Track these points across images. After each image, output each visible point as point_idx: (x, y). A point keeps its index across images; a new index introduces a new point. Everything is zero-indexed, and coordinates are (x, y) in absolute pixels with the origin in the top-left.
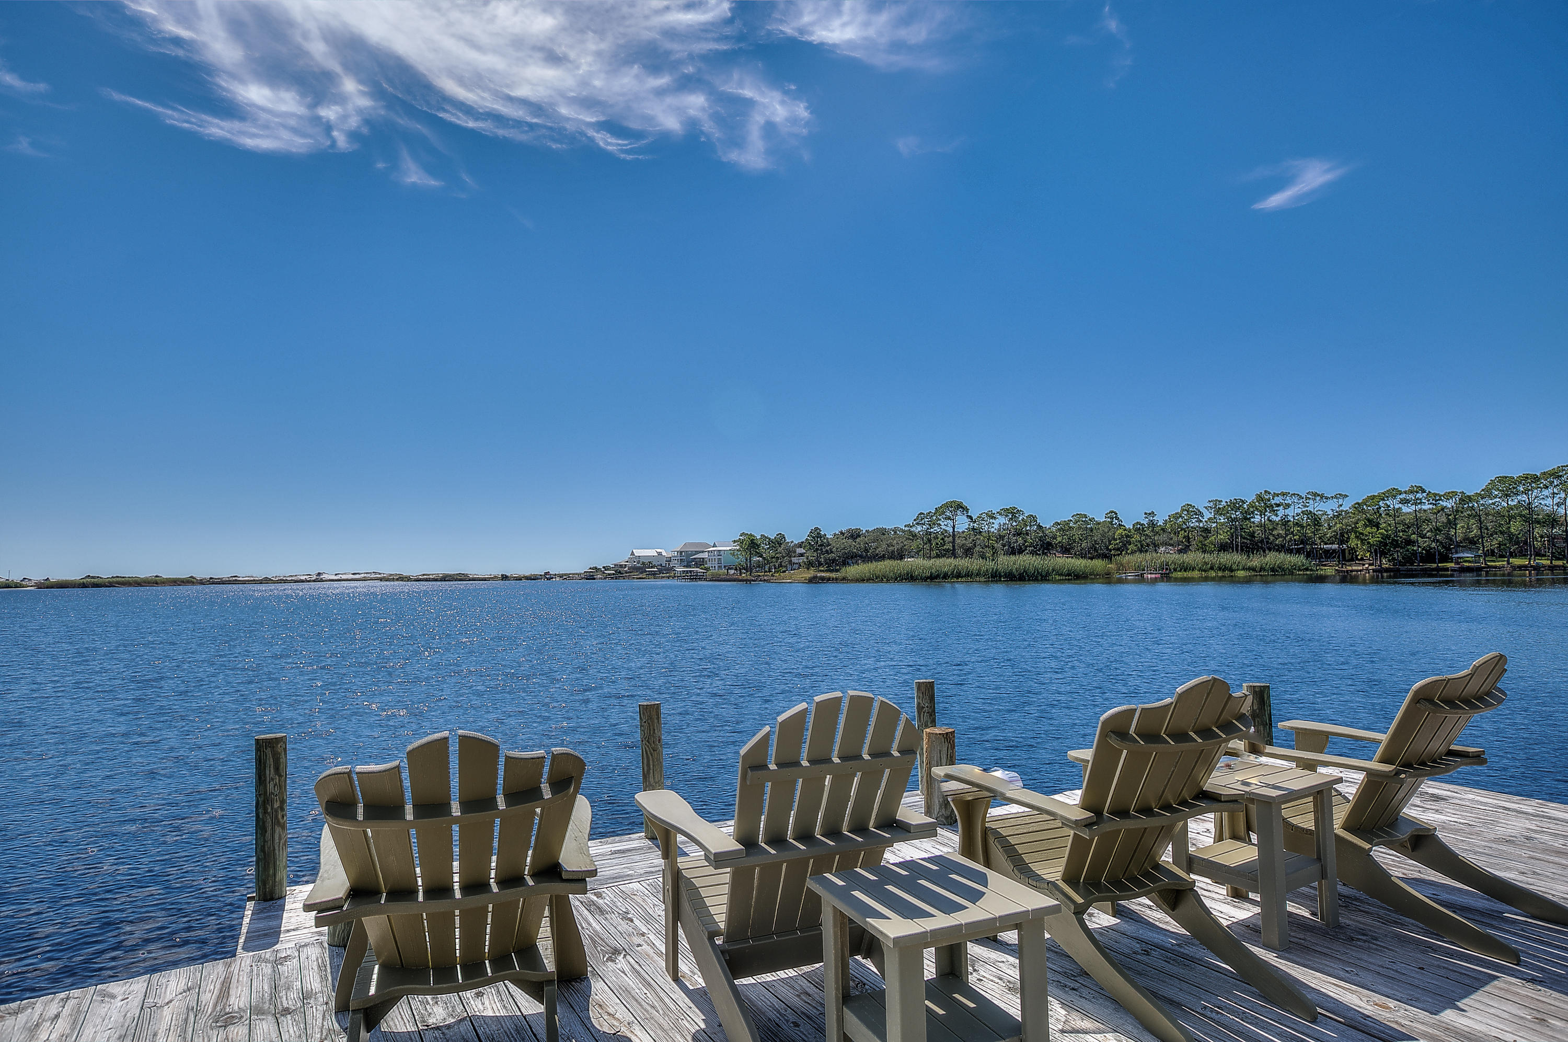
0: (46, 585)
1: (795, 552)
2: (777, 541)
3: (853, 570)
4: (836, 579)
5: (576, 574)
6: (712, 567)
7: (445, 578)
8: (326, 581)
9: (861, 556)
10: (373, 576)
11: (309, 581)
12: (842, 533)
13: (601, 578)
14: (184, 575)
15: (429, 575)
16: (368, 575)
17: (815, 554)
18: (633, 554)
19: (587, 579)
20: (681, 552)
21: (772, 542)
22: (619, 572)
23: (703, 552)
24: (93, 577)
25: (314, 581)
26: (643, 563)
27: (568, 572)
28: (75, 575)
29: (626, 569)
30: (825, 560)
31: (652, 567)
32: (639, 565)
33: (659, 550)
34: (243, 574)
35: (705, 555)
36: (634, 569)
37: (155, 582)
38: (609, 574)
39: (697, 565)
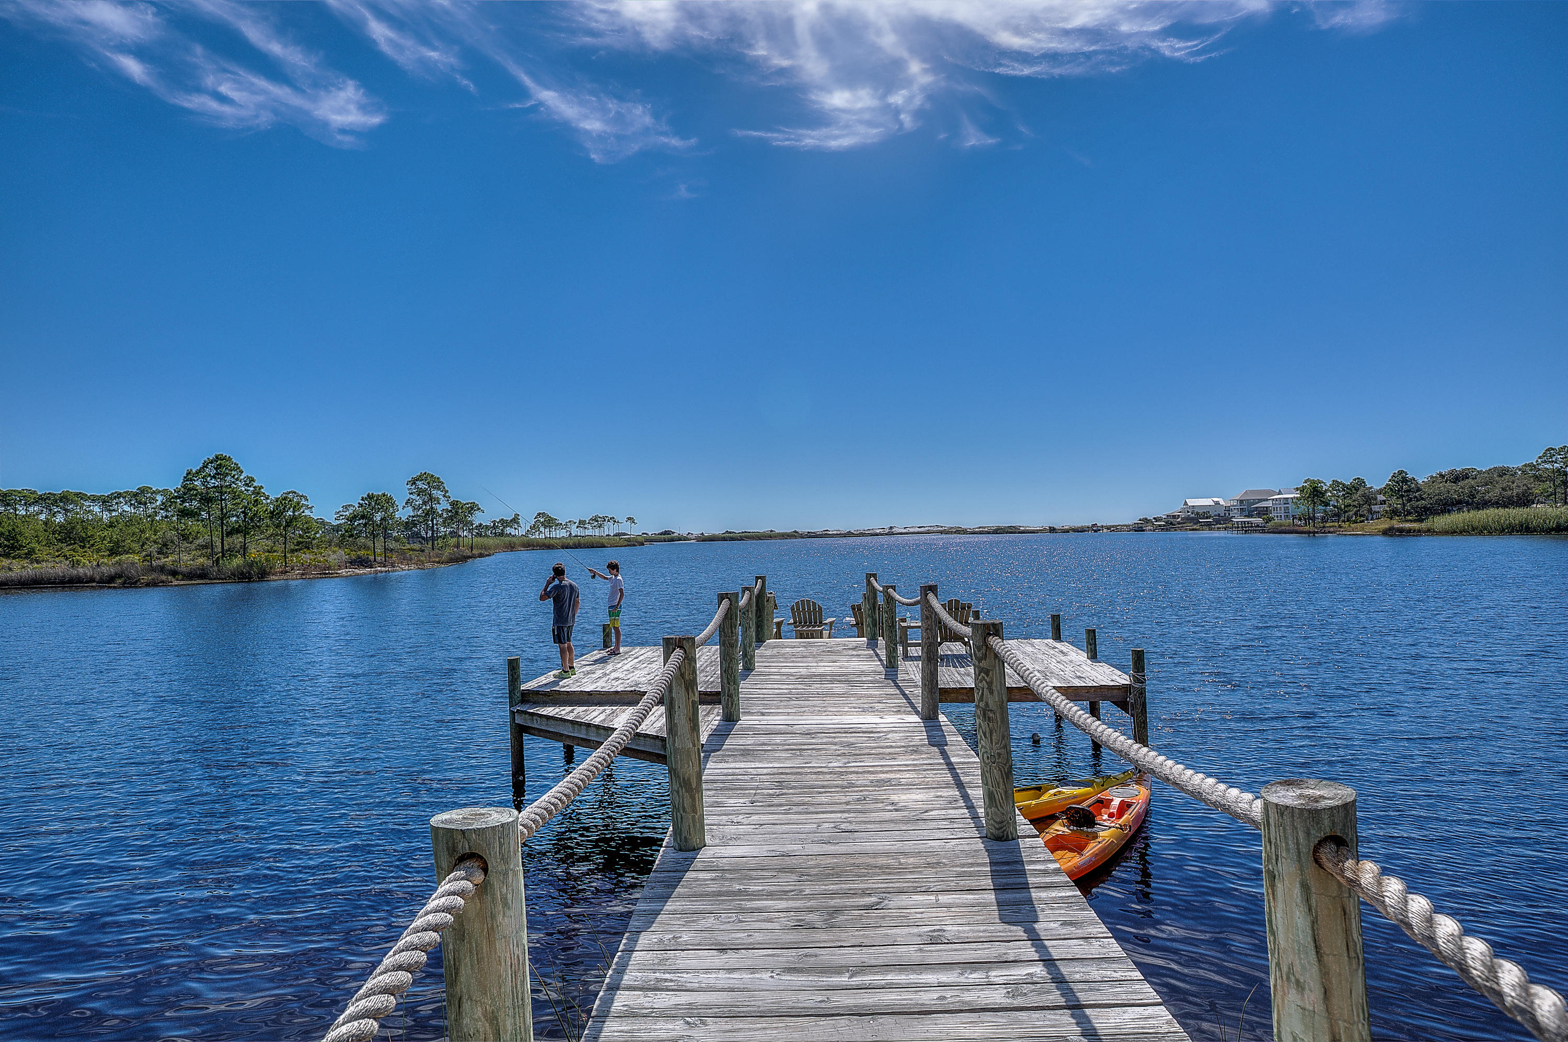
0: (703, 539)
1: (1376, 499)
2: (1354, 487)
3: (1441, 521)
4: (1419, 531)
5: (1125, 526)
6: (1277, 517)
7: (998, 531)
8: (896, 534)
9: (1467, 503)
10: (936, 529)
11: (882, 535)
12: (1442, 476)
13: (1151, 530)
15: (985, 527)
16: (932, 528)
17: (1400, 501)
18: (1186, 503)
19: (1136, 531)
20: (1241, 501)
21: (1347, 488)
22: (1170, 524)
23: (1267, 500)
24: (730, 533)
25: (886, 534)
26: (1198, 513)
27: (1117, 524)
28: (718, 531)
29: (1179, 520)
30: (1413, 508)
31: (1207, 518)
32: (1193, 515)
33: (1216, 499)
34: (833, 528)
35: (1269, 504)
36: (1188, 519)
37: (770, 536)
38: (1160, 526)
39: (1259, 515)
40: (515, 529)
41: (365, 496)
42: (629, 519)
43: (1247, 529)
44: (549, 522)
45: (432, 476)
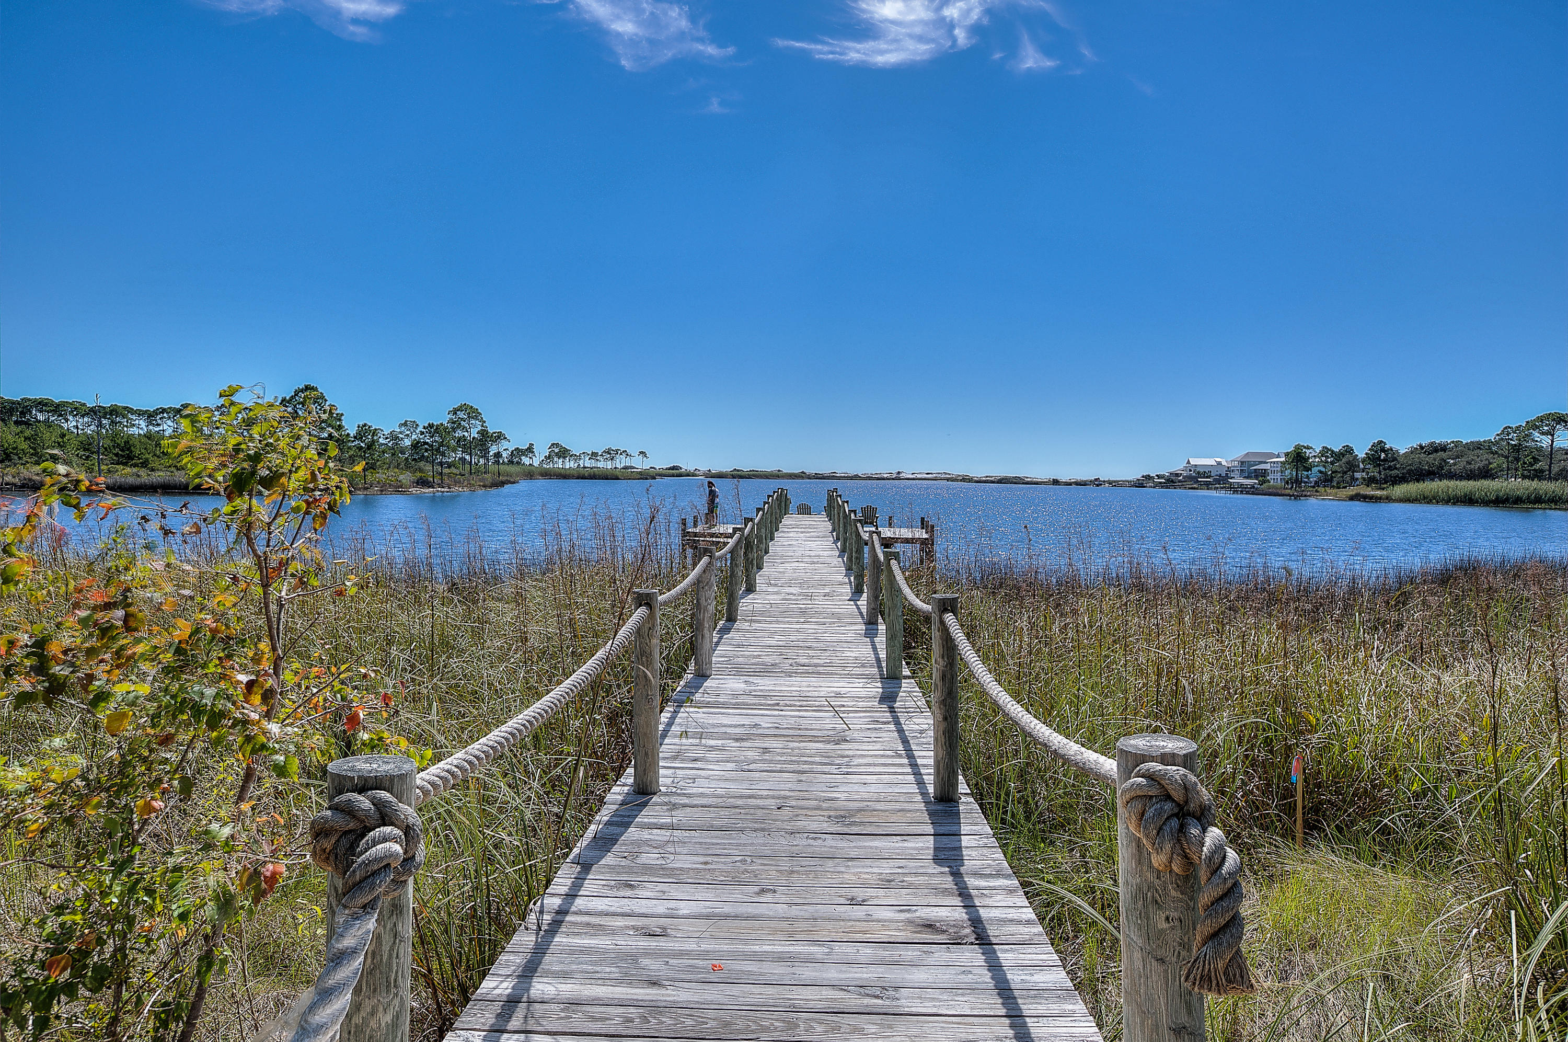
1: (1358, 466)
2: (1342, 454)
5: (1127, 481)
6: (1270, 479)
7: (1003, 481)
8: (903, 479)
10: (943, 476)
11: (889, 479)
12: (1422, 447)
13: (1151, 487)
14: (797, 471)
15: (992, 477)
16: (940, 475)
17: (1376, 470)
18: (1188, 462)
19: (1137, 487)
20: (1242, 463)
21: (1334, 455)
22: (1171, 481)
23: (1266, 463)
25: (893, 479)
26: (1199, 473)
27: (1118, 479)
29: (1181, 478)
31: (1208, 477)
32: (1194, 475)
33: (1218, 460)
34: (840, 471)
35: (1267, 466)
36: (1189, 478)
38: (1160, 483)
39: (1256, 477)
40: (530, 458)
41: (426, 425)
42: (641, 453)
43: (1243, 489)
44: (563, 453)
45: (472, 407)
